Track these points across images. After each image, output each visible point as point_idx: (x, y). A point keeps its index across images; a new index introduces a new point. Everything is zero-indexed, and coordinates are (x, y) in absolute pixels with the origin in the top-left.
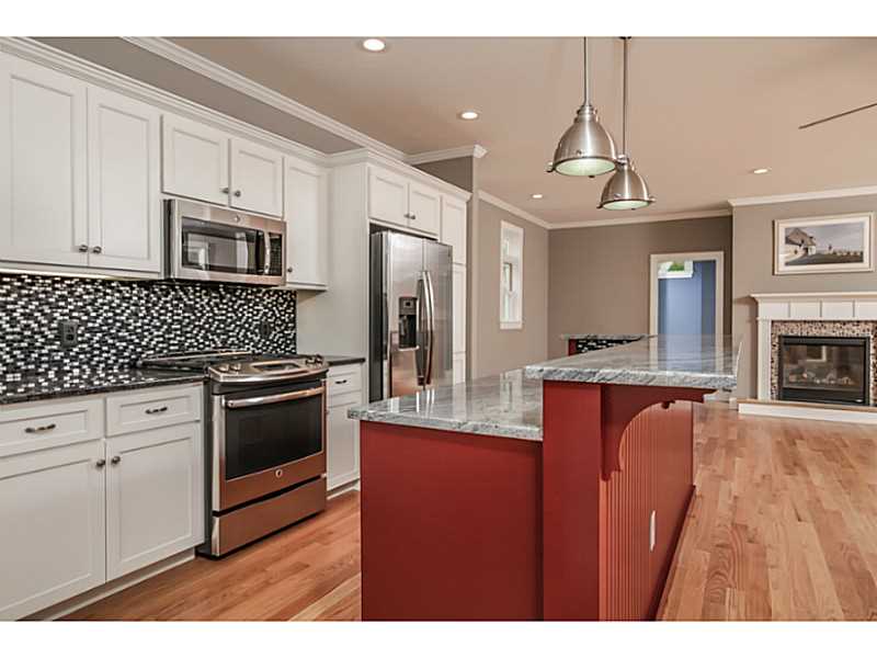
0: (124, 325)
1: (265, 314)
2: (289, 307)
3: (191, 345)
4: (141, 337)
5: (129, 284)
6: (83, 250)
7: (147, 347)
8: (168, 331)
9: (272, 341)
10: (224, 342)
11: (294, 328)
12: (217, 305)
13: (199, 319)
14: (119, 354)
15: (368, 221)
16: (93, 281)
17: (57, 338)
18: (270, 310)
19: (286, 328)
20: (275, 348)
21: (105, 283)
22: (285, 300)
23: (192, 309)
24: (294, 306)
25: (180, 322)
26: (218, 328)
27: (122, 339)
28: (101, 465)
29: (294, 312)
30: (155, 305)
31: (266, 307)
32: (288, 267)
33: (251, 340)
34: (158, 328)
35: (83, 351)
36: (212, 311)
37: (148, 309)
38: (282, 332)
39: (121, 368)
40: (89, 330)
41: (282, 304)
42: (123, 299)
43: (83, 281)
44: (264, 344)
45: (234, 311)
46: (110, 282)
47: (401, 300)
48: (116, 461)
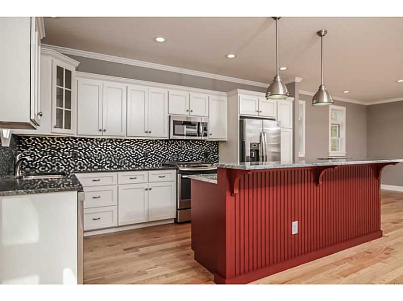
0: (161, 153)
1: (206, 149)
2: (215, 147)
3: (181, 159)
4: (166, 156)
5: (162, 140)
6: (146, 132)
7: (167, 159)
8: (174, 155)
9: (209, 159)
10: (191, 158)
11: (218, 154)
12: (189, 146)
13: (183, 151)
14: (159, 161)
15: (239, 115)
16: (152, 140)
17: (144, 156)
18: (209, 148)
19: (215, 154)
20: (210, 161)
21: (156, 141)
22: (214, 144)
23: (181, 148)
24: (218, 147)
25: (177, 152)
26: (189, 154)
27: (160, 157)
28: (147, 189)
29: (218, 149)
30: (170, 146)
31: (206, 147)
32: (210, 133)
33: (201, 158)
34: (170, 154)
35: (150, 160)
36: (187, 148)
37: (168, 148)
38: (213, 155)
39: (160, 165)
40: (151, 154)
41: (213, 146)
42: (161, 145)
43: (150, 140)
44: (206, 160)
45: (195, 148)
46: (157, 140)
47: (251, 144)
48: (150, 189)
